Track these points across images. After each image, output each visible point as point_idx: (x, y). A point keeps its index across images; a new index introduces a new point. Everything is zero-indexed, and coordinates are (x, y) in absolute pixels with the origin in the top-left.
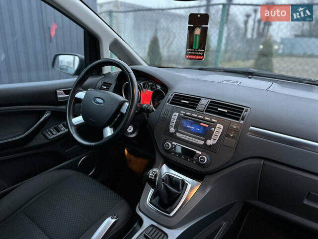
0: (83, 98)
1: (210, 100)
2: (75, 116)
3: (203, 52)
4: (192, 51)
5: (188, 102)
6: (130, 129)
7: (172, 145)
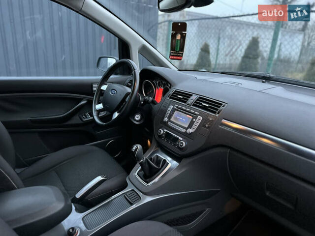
0: (105, 89)
1: (199, 96)
2: (99, 103)
3: (182, 54)
4: (174, 53)
5: (182, 97)
6: (138, 117)
7: (164, 131)
